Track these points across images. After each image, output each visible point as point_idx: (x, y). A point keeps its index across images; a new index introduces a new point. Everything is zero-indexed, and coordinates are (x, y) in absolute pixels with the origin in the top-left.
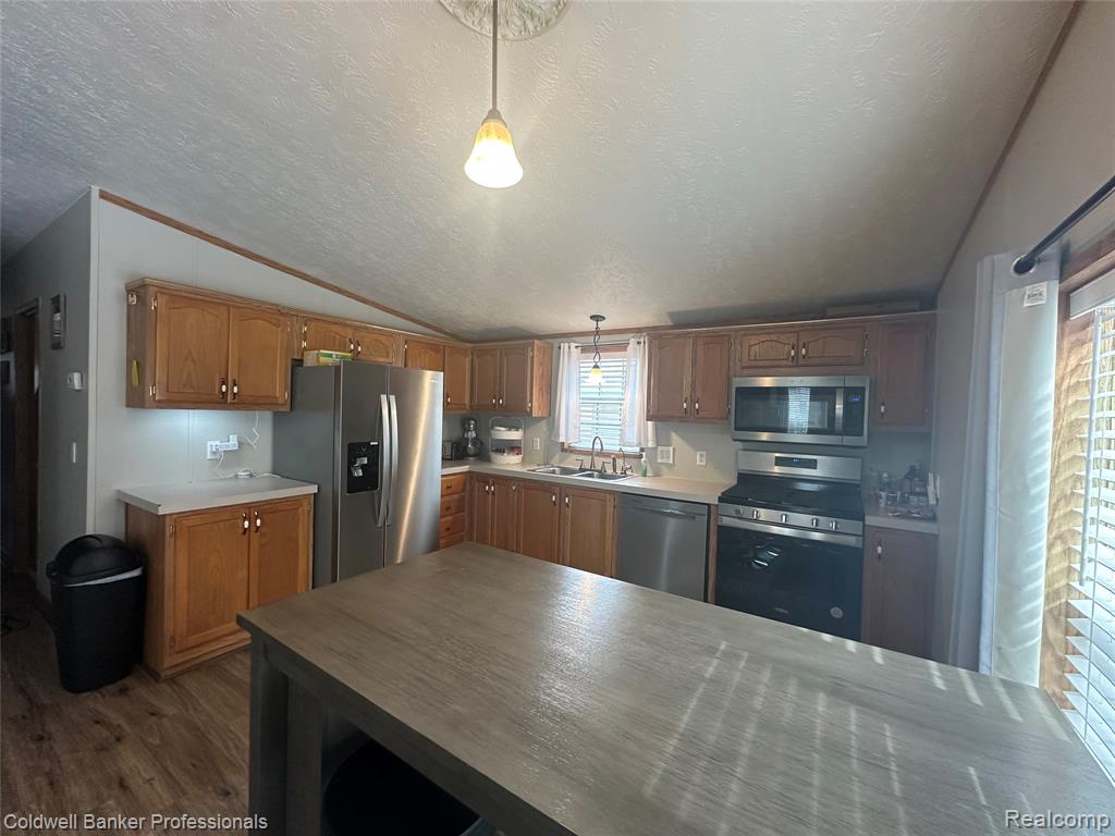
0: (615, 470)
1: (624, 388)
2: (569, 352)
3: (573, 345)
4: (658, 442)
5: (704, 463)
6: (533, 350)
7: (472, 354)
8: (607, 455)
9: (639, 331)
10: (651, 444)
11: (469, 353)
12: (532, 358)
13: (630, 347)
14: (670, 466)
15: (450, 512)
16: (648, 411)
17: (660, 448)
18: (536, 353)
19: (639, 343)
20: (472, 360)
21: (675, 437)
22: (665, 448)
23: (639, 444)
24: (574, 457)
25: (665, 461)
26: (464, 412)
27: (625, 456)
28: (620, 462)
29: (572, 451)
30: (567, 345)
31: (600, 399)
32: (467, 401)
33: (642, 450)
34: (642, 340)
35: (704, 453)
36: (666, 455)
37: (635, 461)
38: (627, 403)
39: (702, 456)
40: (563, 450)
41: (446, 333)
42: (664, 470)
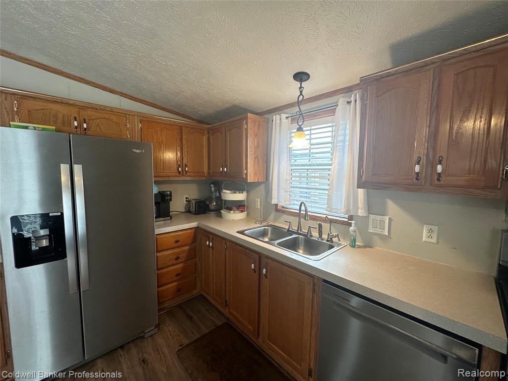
0: (320, 235)
1: (332, 154)
2: (281, 123)
3: (284, 116)
4: (370, 210)
5: (434, 240)
6: (247, 124)
7: (208, 133)
8: (314, 218)
9: (348, 90)
10: (361, 212)
11: (206, 132)
12: (247, 130)
13: (339, 109)
14: (383, 238)
15: (179, 261)
16: (360, 176)
17: (372, 217)
18: (251, 126)
19: (349, 103)
20: (209, 138)
21: (391, 206)
22: (379, 218)
23: (347, 211)
24: (285, 217)
25: (378, 231)
26: (204, 178)
27: (331, 221)
28: (326, 226)
29: (284, 212)
30: (278, 116)
31: (310, 165)
32: (205, 170)
33: (351, 218)
34: (352, 99)
35: (435, 228)
36: (380, 225)
37: (343, 227)
38: (334, 167)
39: (431, 231)
40: (277, 210)
41: (193, 119)
42: (376, 239)
